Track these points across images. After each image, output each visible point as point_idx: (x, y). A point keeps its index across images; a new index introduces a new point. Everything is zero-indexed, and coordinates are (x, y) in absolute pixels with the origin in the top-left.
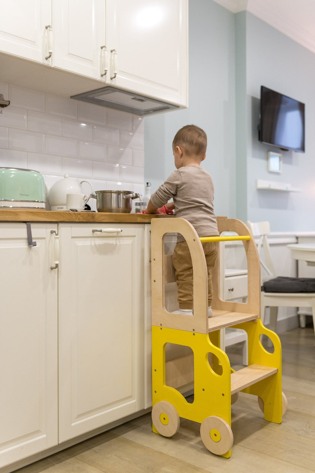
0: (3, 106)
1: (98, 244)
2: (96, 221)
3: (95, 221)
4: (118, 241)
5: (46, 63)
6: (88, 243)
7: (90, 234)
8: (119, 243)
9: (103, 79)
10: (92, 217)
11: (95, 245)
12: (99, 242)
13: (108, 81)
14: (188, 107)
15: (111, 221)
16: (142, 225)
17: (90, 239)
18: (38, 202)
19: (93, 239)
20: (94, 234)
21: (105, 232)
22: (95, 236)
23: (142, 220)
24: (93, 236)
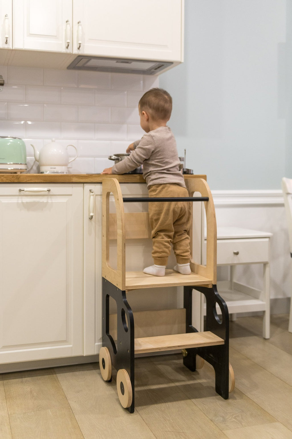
0: (2, 84)
1: (25, 201)
2: (22, 182)
3: (20, 182)
4: (49, 199)
5: (6, 47)
6: (14, 200)
7: (17, 193)
8: (51, 201)
9: (69, 51)
10: (17, 178)
11: (22, 203)
12: (26, 200)
13: (76, 51)
14: (183, 61)
15: (39, 182)
16: (82, 185)
17: (17, 197)
18: (21, 164)
19: (20, 197)
20: (21, 193)
21: (27, 191)
22: (22, 194)
23: (78, 180)
24: (19, 194)
